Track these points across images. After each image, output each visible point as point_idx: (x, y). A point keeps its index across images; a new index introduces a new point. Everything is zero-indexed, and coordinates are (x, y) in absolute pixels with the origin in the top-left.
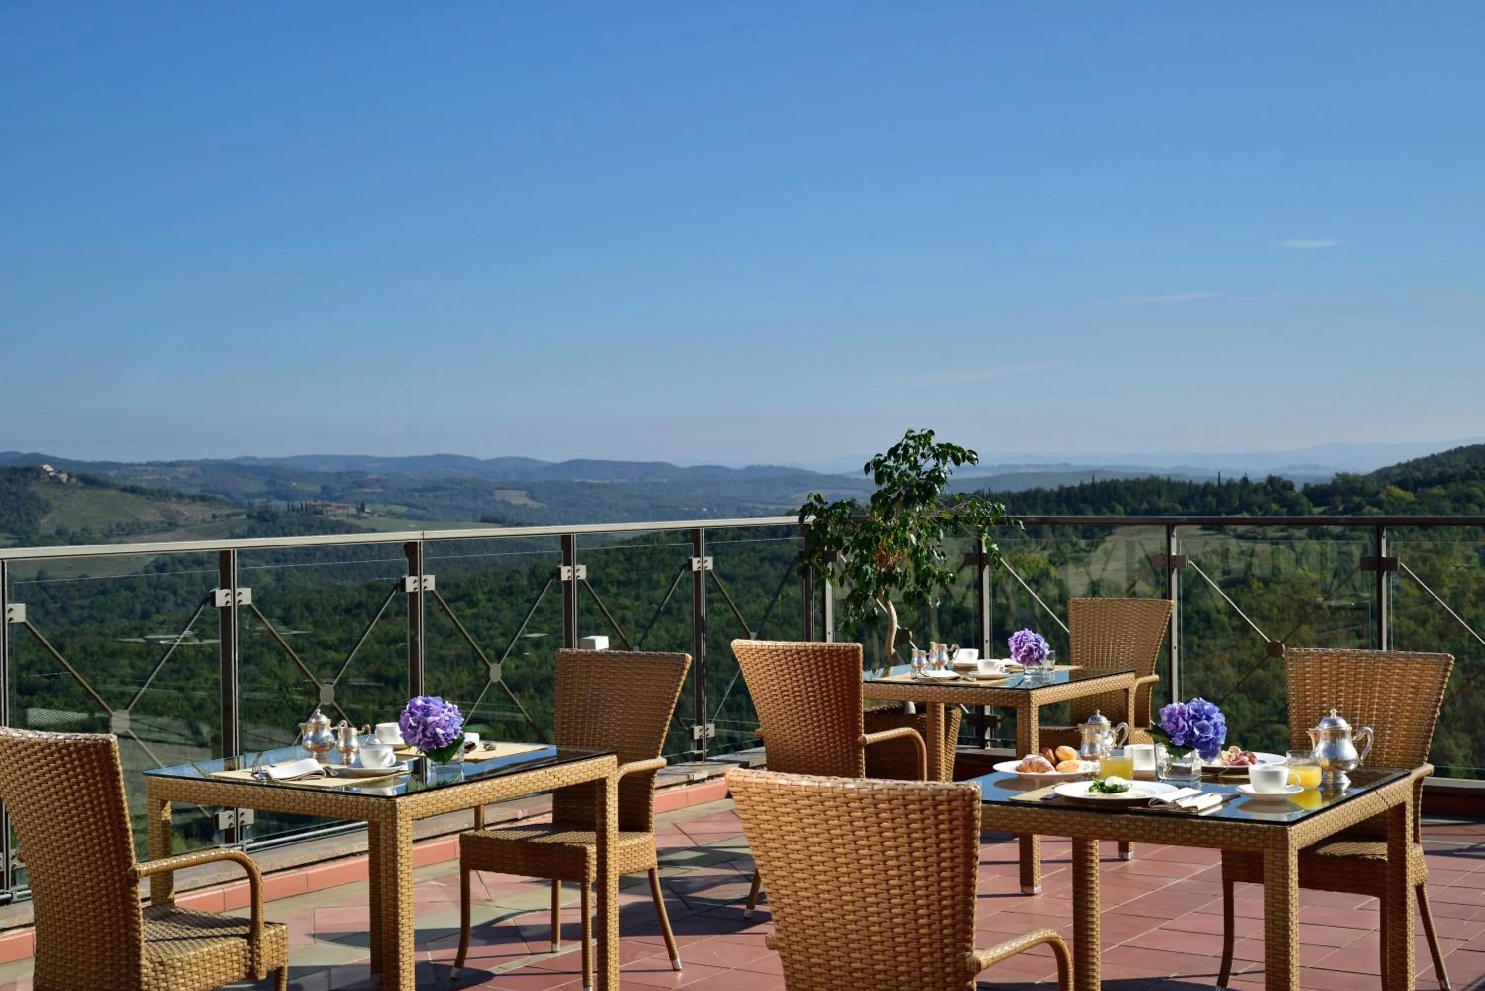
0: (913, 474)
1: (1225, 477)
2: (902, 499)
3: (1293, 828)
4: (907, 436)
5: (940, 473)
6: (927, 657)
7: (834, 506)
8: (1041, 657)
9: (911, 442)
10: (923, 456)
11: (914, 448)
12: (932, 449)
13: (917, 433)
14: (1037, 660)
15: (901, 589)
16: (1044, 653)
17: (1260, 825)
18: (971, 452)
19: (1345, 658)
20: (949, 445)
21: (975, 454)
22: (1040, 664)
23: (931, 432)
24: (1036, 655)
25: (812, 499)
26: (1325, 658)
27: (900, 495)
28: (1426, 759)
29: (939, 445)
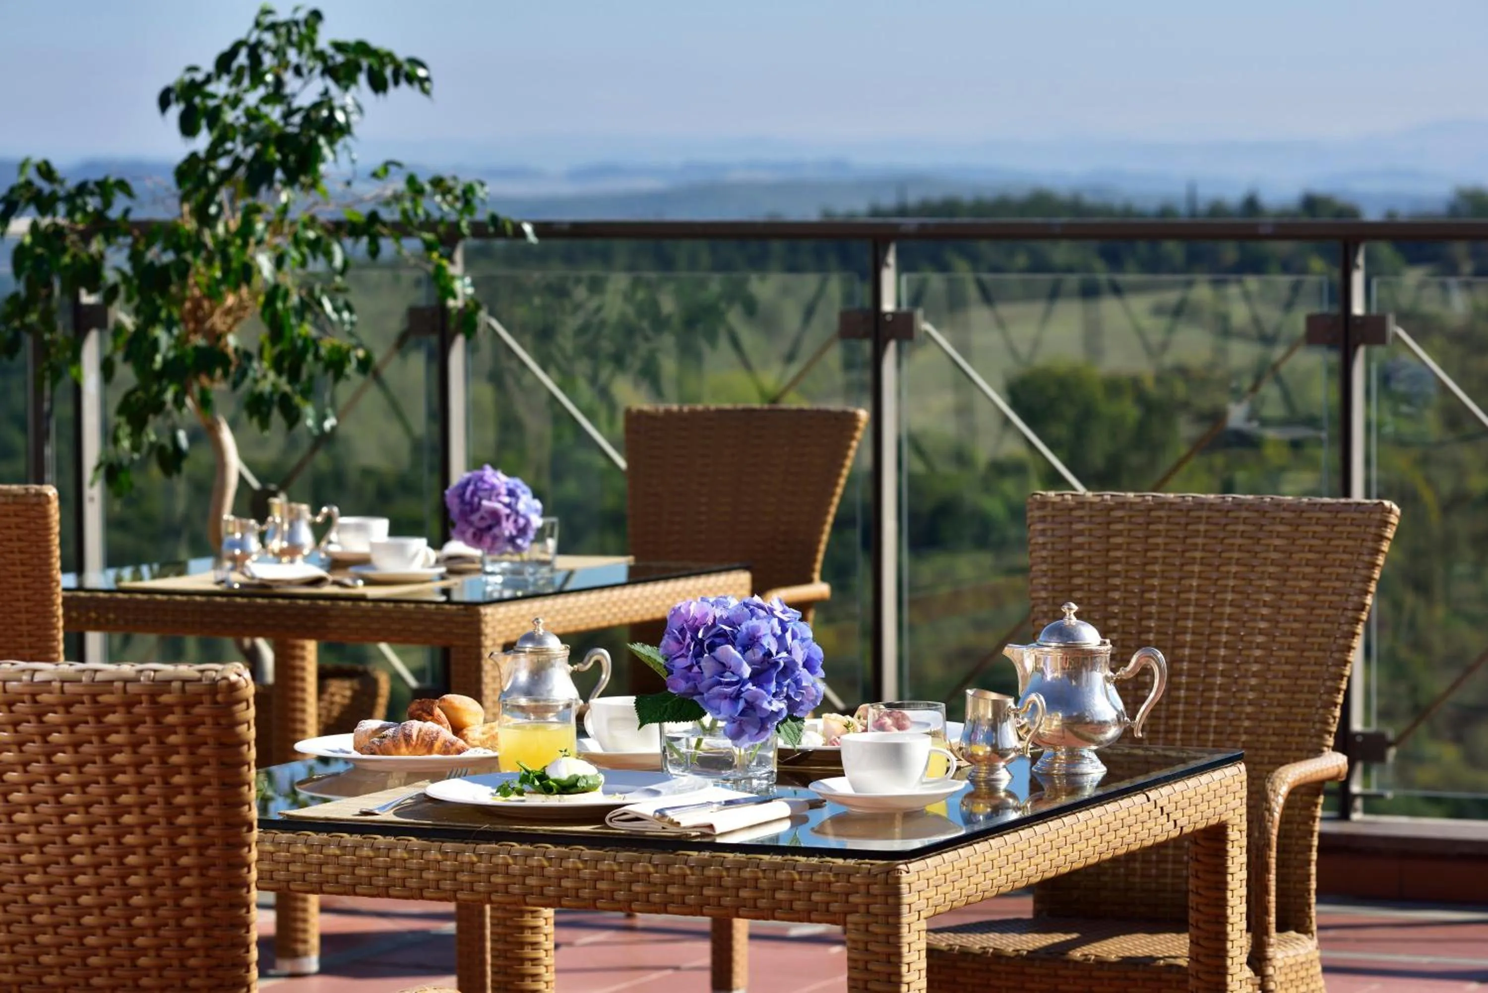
0: (275, 113)
1: (1207, 194)
2: (241, 172)
3: (916, 866)
4: (258, 24)
5: (332, 110)
6: (262, 537)
7: (82, 189)
8: (522, 531)
9: (269, 38)
10: (298, 71)
11: (275, 53)
12: (320, 55)
13: (283, 15)
14: (512, 540)
15: (235, 385)
16: (528, 522)
17: (840, 861)
18: (416, 62)
19: (1162, 513)
20: (362, 48)
21: (422, 65)
22: (518, 549)
23: (316, 15)
24: (508, 528)
25: (31, 174)
26: (1119, 513)
27: (237, 162)
28: (1331, 741)
29: (339, 47)
